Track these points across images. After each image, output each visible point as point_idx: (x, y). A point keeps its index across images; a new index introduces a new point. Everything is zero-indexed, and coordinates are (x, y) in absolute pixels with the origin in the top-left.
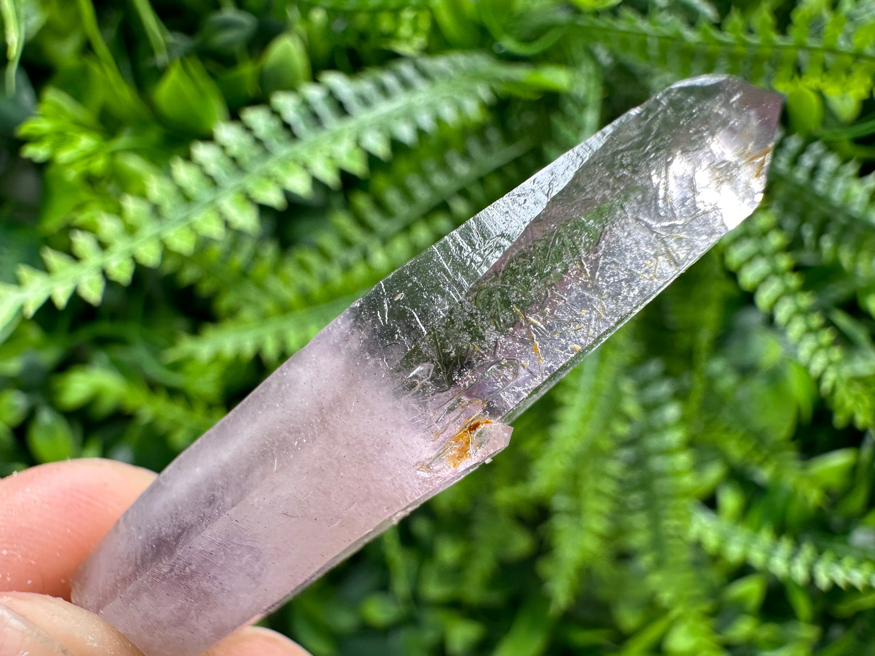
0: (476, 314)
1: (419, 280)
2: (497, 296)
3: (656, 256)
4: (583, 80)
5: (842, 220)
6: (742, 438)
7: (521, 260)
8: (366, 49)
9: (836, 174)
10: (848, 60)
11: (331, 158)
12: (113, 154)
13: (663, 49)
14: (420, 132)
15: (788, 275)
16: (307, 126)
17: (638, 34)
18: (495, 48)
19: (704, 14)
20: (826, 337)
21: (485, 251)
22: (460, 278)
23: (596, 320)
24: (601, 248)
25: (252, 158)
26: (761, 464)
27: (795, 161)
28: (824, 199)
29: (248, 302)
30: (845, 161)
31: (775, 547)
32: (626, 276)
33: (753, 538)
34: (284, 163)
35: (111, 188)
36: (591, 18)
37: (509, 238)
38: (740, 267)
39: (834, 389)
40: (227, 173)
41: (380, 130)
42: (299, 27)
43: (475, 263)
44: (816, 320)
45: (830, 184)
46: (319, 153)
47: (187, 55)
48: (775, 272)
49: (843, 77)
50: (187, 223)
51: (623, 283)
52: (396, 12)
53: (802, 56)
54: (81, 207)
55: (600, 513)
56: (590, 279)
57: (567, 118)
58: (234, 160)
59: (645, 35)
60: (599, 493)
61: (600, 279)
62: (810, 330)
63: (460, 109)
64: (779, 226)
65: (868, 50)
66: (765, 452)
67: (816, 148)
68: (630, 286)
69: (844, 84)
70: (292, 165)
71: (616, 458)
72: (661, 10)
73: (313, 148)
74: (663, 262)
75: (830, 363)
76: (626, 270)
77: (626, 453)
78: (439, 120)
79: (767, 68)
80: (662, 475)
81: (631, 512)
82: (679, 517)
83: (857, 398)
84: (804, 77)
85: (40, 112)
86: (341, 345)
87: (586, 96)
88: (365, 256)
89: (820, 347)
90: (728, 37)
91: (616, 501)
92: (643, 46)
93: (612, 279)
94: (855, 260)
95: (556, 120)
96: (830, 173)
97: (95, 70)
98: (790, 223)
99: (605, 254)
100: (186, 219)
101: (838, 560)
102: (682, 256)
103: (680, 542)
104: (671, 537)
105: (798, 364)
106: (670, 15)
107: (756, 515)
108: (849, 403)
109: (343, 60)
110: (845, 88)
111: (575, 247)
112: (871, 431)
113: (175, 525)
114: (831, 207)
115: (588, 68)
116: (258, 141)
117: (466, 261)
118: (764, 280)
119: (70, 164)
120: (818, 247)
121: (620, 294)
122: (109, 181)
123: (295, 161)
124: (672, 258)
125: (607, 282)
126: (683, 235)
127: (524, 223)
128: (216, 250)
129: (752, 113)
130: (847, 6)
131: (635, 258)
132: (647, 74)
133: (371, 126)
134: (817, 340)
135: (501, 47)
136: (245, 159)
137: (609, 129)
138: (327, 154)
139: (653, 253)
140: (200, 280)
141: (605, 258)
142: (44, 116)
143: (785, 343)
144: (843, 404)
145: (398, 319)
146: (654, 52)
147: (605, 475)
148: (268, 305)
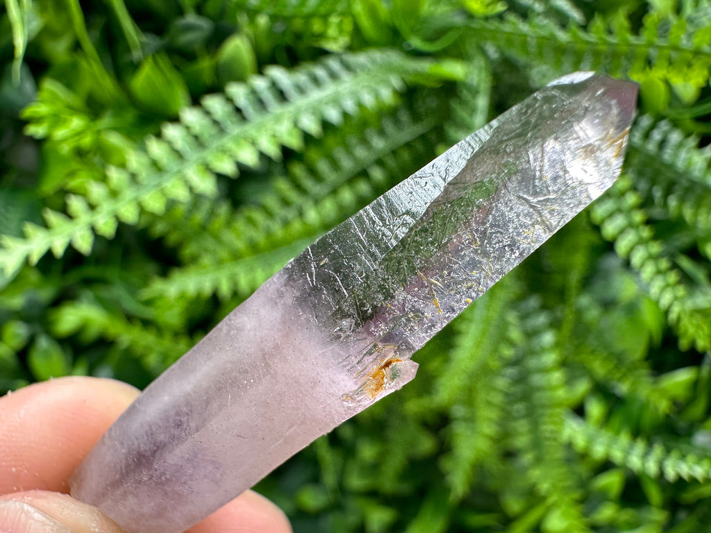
0: (388, 279)
1: (340, 248)
2: (405, 263)
3: (533, 225)
4: (476, 72)
5: (685, 183)
6: (605, 359)
7: (423, 234)
8: (301, 47)
9: (680, 145)
10: (690, 56)
11: (274, 136)
12: (99, 132)
13: (540, 47)
14: (345, 115)
15: (641, 227)
16: (254, 109)
17: (520, 35)
18: (404, 45)
19: (573, 18)
20: (673, 277)
21: (394, 226)
22: (374, 249)
23: (485, 278)
24: (489, 221)
25: (211, 136)
26: (620, 380)
27: (647, 136)
28: (671, 167)
29: (206, 250)
30: (688, 135)
31: (631, 447)
32: (509, 242)
33: (614, 440)
34: (237, 140)
35: (96, 159)
36: (482, 22)
37: (413, 215)
38: (603, 221)
39: (679, 319)
40: (191, 148)
41: (314, 113)
42: (247, 29)
43: (386, 237)
44: (664, 264)
45: (676, 155)
46: (264, 133)
47: (157, 52)
48: (631, 225)
49: (685, 69)
50: (159, 189)
51: (507, 248)
52: (325, 18)
53: (653, 52)
54: (72, 174)
55: (490, 420)
56: (480, 246)
57: (463, 103)
58: (196, 138)
59: (525, 35)
60: (489, 404)
61: (488, 245)
62: (659, 272)
63: (377, 96)
64: (634, 188)
65: (706, 48)
66: (623, 370)
67: (664, 126)
68: (512, 250)
69: (686, 75)
70: (242, 142)
71: (503, 376)
72: (538, 14)
73: (260, 127)
74: (539, 229)
75: (676, 298)
76: (508, 238)
77: (511, 371)
78: (360, 105)
79: (624, 62)
80: (540, 389)
81: (515, 419)
82: (555, 423)
83: (698, 327)
84: (654, 68)
85: (39, 99)
86: (278, 301)
87: (478, 85)
88: (301, 214)
89: (667, 285)
90: (592, 37)
91: (503, 410)
92: (524, 45)
93: (497, 245)
94: (696, 215)
95: (454, 104)
96: (676, 146)
97: (84, 64)
98: (643, 185)
99: (492, 226)
100: (158, 185)
101: (683, 457)
102: (554, 224)
103: (555, 443)
104: (548, 439)
105: (650, 300)
106: (546, 19)
107: (616, 421)
108: (691, 330)
109: (283, 56)
110: (686, 78)
111: (468, 222)
112: (709, 352)
113: (150, 443)
114: (676, 172)
115: (479, 62)
116: (216, 123)
117: (379, 234)
118: (622, 232)
119: (64, 140)
120: (665, 205)
121: (504, 257)
122: (95, 154)
123: (245, 139)
124: (547, 226)
125: (493, 247)
126: (556, 207)
127: (426, 204)
128: (180, 210)
129: (614, 102)
130: (689, 10)
131: (516, 228)
132: (528, 66)
133: (306, 110)
134: (665, 280)
135: (409, 46)
136: (206, 136)
137: (495, 123)
138: (270, 132)
139: (530, 223)
140: (168, 233)
141: (492, 228)
142: (42, 102)
143: (639, 281)
144: (686, 331)
145: (324, 281)
146: (533, 49)
147: (494, 389)
148: (224, 254)
